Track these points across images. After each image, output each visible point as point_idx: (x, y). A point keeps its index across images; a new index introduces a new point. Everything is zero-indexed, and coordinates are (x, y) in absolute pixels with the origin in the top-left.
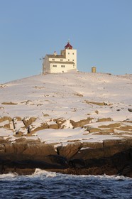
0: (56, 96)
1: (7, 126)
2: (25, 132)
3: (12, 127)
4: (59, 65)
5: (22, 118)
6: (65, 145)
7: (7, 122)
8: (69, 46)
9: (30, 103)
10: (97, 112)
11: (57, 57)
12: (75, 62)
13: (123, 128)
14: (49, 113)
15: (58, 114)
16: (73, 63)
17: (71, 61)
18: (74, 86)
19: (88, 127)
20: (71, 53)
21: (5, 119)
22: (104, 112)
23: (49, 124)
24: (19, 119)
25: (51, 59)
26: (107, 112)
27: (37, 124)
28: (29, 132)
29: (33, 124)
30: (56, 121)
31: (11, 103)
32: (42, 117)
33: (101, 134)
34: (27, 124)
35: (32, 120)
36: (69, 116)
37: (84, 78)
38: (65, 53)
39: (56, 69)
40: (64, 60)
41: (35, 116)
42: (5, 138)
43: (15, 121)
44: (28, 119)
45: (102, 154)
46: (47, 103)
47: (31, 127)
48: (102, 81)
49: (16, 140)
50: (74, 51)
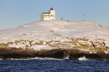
0: (42, 32)
1: (23, 43)
2: (29, 45)
3: (25, 43)
4: (48, 17)
5: (29, 40)
6: (39, 50)
7: (23, 42)
8: (52, 9)
9: (32, 34)
10: (55, 38)
11: (47, 13)
12: (54, 15)
13: (62, 44)
14: (38, 38)
15: (41, 39)
16: (53, 16)
17: (53, 15)
18: (52, 26)
19: (50, 44)
20: (53, 12)
21: (23, 40)
22: (58, 39)
23: (38, 42)
24: (27, 41)
25: (44, 14)
26: (59, 38)
27: (34, 43)
28: (31, 45)
29: (32, 43)
30: (41, 41)
31: (25, 35)
32: (36, 40)
33: (53, 47)
34: (30, 43)
35: (32, 41)
36: (45, 40)
37: (57, 23)
38: (50, 12)
39: (46, 19)
40: (50, 15)
41: (33, 40)
42: (22, 48)
43: (26, 42)
44: (31, 41)
45: (50, 53)
46: (39, 35)
47: (31, 44)
48: (64, 24)
49: (25, 49)
50: (54, 11)
